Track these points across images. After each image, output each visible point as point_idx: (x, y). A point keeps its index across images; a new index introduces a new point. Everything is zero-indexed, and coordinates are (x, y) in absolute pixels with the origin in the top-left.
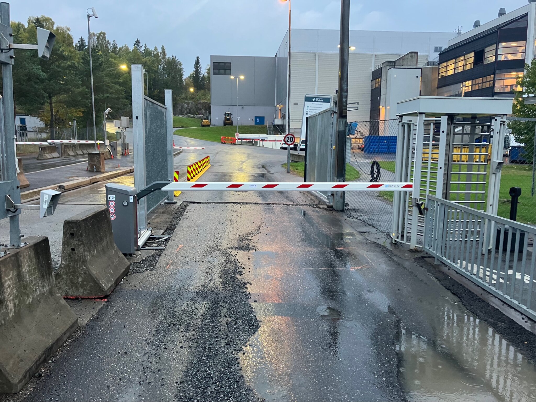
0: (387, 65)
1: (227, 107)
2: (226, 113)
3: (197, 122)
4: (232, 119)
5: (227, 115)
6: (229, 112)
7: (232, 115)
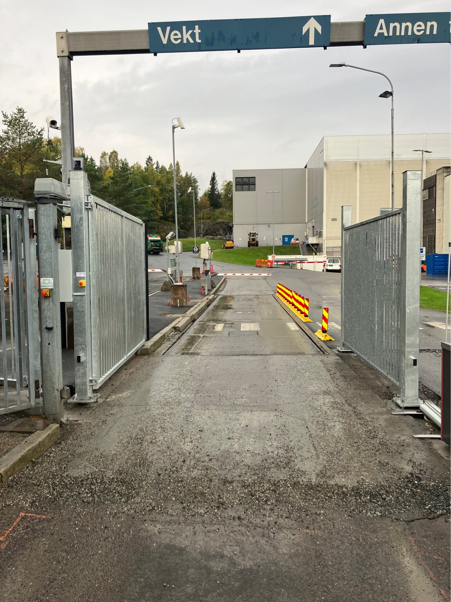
0: (443, 172)
1: (251, 226)
2: (250, 234)
3: (218, 244)
4: (257, 239)
5: (251, 235)
6: (254, 232)
7: (257, 235)
